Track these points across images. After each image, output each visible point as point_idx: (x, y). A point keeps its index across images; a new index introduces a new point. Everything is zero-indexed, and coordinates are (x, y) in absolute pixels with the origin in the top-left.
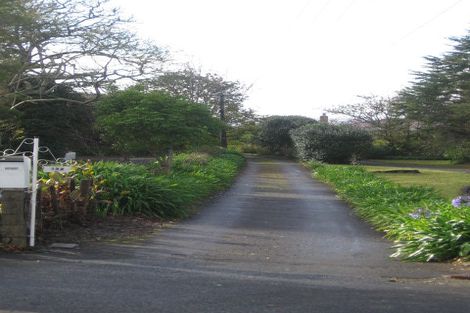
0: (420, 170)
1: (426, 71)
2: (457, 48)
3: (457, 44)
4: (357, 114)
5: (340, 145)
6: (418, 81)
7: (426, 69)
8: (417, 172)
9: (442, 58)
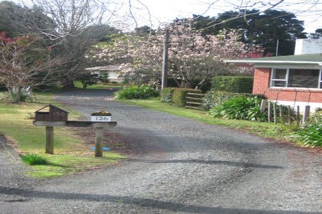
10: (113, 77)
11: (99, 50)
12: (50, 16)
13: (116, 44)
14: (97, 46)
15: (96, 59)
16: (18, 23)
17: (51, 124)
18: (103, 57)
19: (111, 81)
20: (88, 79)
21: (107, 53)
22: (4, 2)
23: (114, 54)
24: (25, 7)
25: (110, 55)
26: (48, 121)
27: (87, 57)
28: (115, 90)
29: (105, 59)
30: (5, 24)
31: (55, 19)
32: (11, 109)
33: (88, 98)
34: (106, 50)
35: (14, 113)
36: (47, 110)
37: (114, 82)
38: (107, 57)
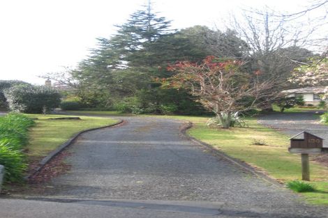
0: (81, 117)
1: (97, 48)
2: (119, 32)
3: (119, 29)
4: (59, 79)
5: (37, 100)
6: (93, 55)
7: (98, 46)
8: (78, 119)
9: (109, 39)
10: (308, 99)
11: (302, 74)
12: (243, 38)
13: (318, 67)
14: (299, 69)
15: (299, 82)
16: (212, 47)
17: (307, 151)
18: (306, 81)
19: (307, 103)
20: (286, 102)
21: (311, 76)
22: (197, 27)
23: (317, 76)
24: (219, 31)
25: (314, 78)
26: (304, 148)
27: (291, 81)
28: (321, 113)
29: (308, 82)
30: (200, 49)
31: (249, 42)
32: (228, 135)
33: (294, 122)
34: (309, 73)
35: (233, 139)
36: (301, 137)
37: (310, 105)
38: (311, 80)
